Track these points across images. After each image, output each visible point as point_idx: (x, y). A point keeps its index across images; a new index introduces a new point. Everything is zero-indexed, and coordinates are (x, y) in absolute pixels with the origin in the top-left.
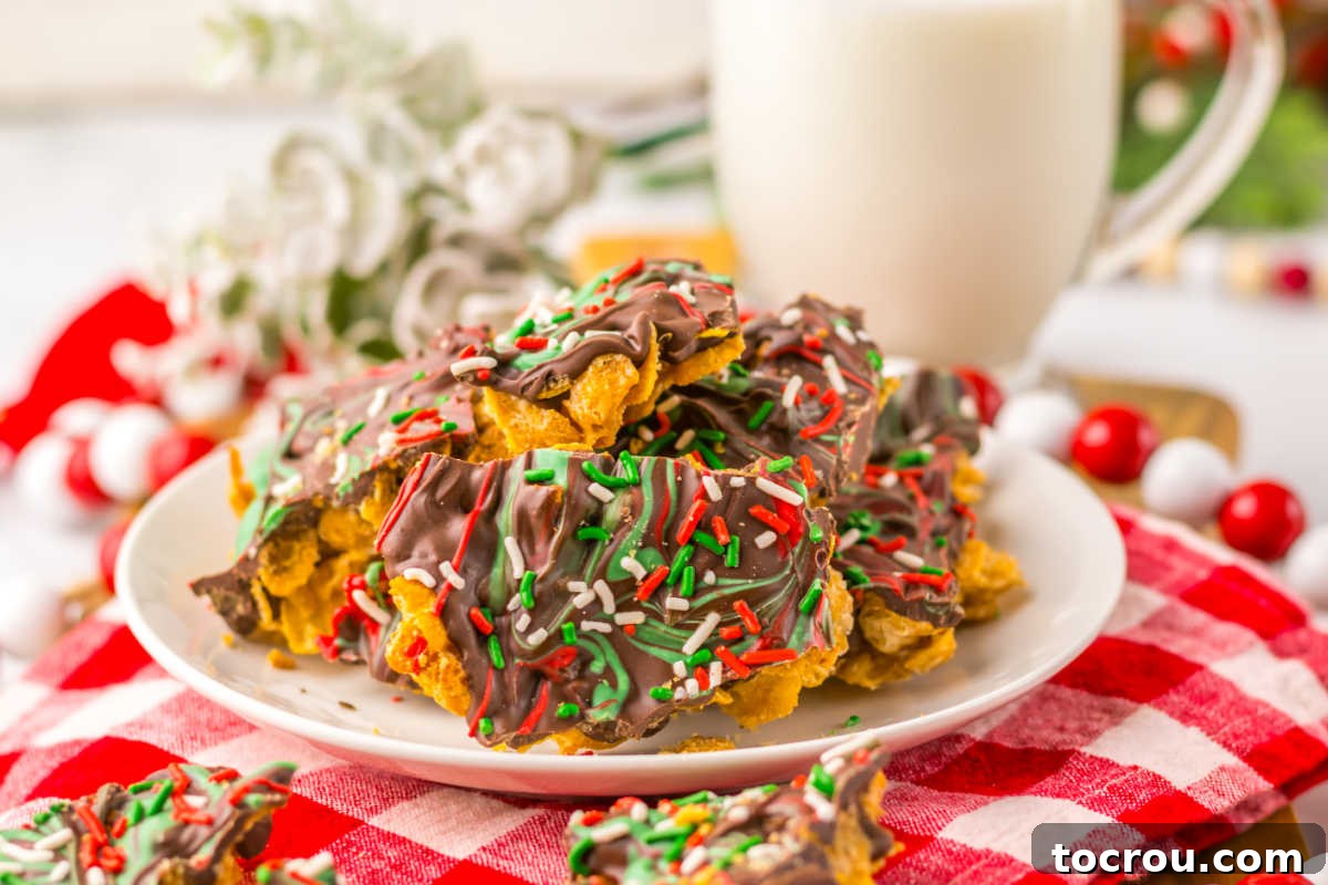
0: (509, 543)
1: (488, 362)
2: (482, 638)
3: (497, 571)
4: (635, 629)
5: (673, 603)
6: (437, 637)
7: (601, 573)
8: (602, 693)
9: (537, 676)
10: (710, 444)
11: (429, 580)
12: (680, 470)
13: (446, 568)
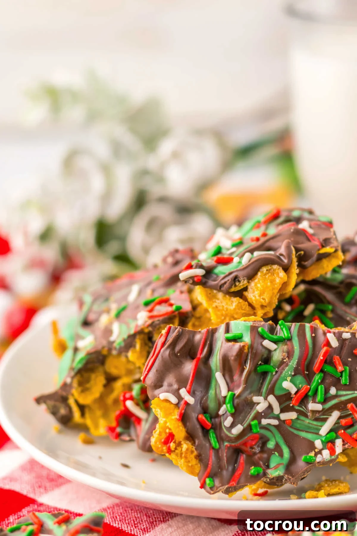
0: (218, 376)
1: (200, 272)
2: (206, 432)
3: (212, 392)
4: (291, 422)
5: (312, 406)
6: (180, 433)
7: (271, 391)
8: (275, 460)
9: (237, 451)
10: (323, 312)
11: (174, 400)
12: (314, 330)
13: (183, 392)
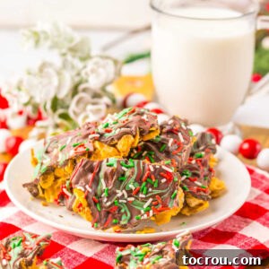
0: (102, 181)
1: (98, 135)
2: (95, 203)
3: (99, 187)
4: (132, 202)
5: (141, 196)
6: (85, 203)
7: (124, 188)
8: (124, 217)
9: (108, 213)
10: (150, 155)
11: (83, 190)
12: (144, 163)
13: (87, 187)
